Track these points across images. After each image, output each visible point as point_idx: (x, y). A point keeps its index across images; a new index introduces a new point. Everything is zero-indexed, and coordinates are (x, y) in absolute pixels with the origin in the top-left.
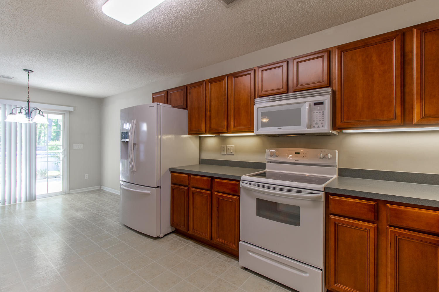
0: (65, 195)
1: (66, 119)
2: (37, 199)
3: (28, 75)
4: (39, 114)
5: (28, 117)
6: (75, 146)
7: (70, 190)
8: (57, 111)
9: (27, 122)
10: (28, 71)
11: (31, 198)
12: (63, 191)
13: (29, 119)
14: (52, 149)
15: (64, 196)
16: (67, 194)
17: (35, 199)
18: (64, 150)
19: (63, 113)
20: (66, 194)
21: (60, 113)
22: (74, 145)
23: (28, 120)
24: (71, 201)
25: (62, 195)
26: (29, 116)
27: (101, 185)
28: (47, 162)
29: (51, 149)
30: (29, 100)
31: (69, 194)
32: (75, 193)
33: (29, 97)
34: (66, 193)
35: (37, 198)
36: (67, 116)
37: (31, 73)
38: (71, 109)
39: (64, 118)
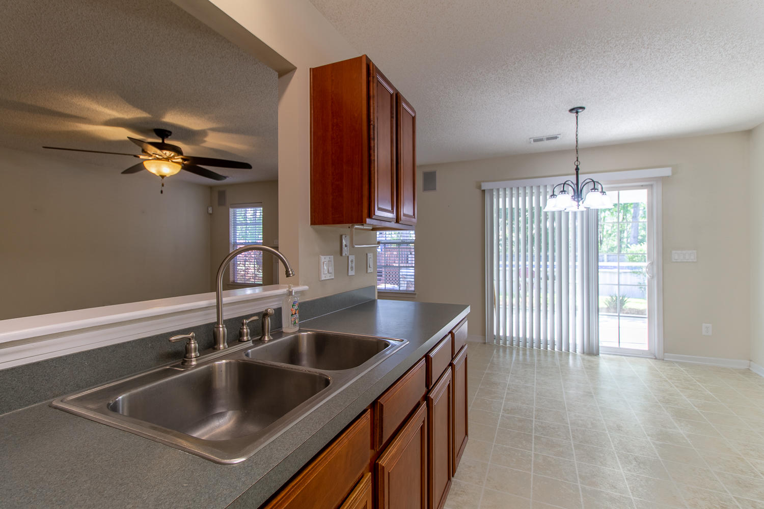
0: (653, 360)
1: (655, 195)
2: (600, 355)
3: (577, 117)
4: (594, 189)
5: (576, 199)
6: (676, 256)
7: (664, 352)
8: (635, 182)
9: (575, 209)
10: (576, 110)
11: (592, 351)
12: (649, 350)
13: (578, 201)
14: (634, 259)
15: (652, 362)
16: (660, 359)
17: (597, 354)
18: (652, 264)
19: (648, 184)
20: (656, 359)
21: (642, 186)
22: (674, 252)
23: (576, 203)
24: (666, 381)
25: (647, 359)
26: (578, 197)
27: (751, 361)
28: (617, 286)
29: (631, 260)
30: (577, 166)
31: (663, 360)
32: (677, 362)
33: (577, 160)
34: (657, 355)
35: (600, 352)
36: (658, 189)
37: (582, 114)
38: (667, 172)
39: (650, 196)
